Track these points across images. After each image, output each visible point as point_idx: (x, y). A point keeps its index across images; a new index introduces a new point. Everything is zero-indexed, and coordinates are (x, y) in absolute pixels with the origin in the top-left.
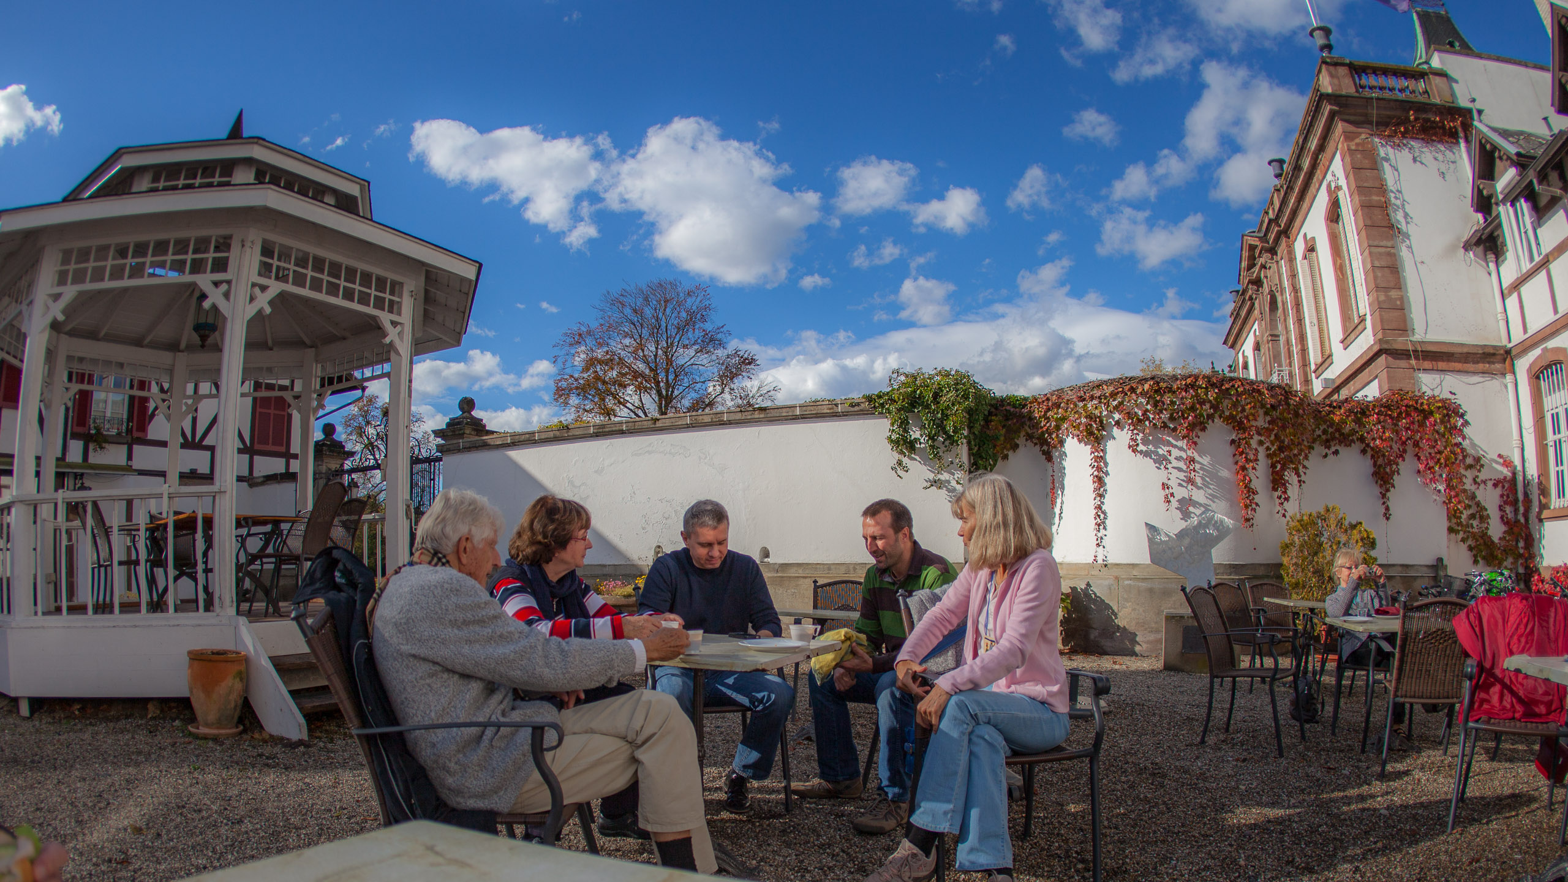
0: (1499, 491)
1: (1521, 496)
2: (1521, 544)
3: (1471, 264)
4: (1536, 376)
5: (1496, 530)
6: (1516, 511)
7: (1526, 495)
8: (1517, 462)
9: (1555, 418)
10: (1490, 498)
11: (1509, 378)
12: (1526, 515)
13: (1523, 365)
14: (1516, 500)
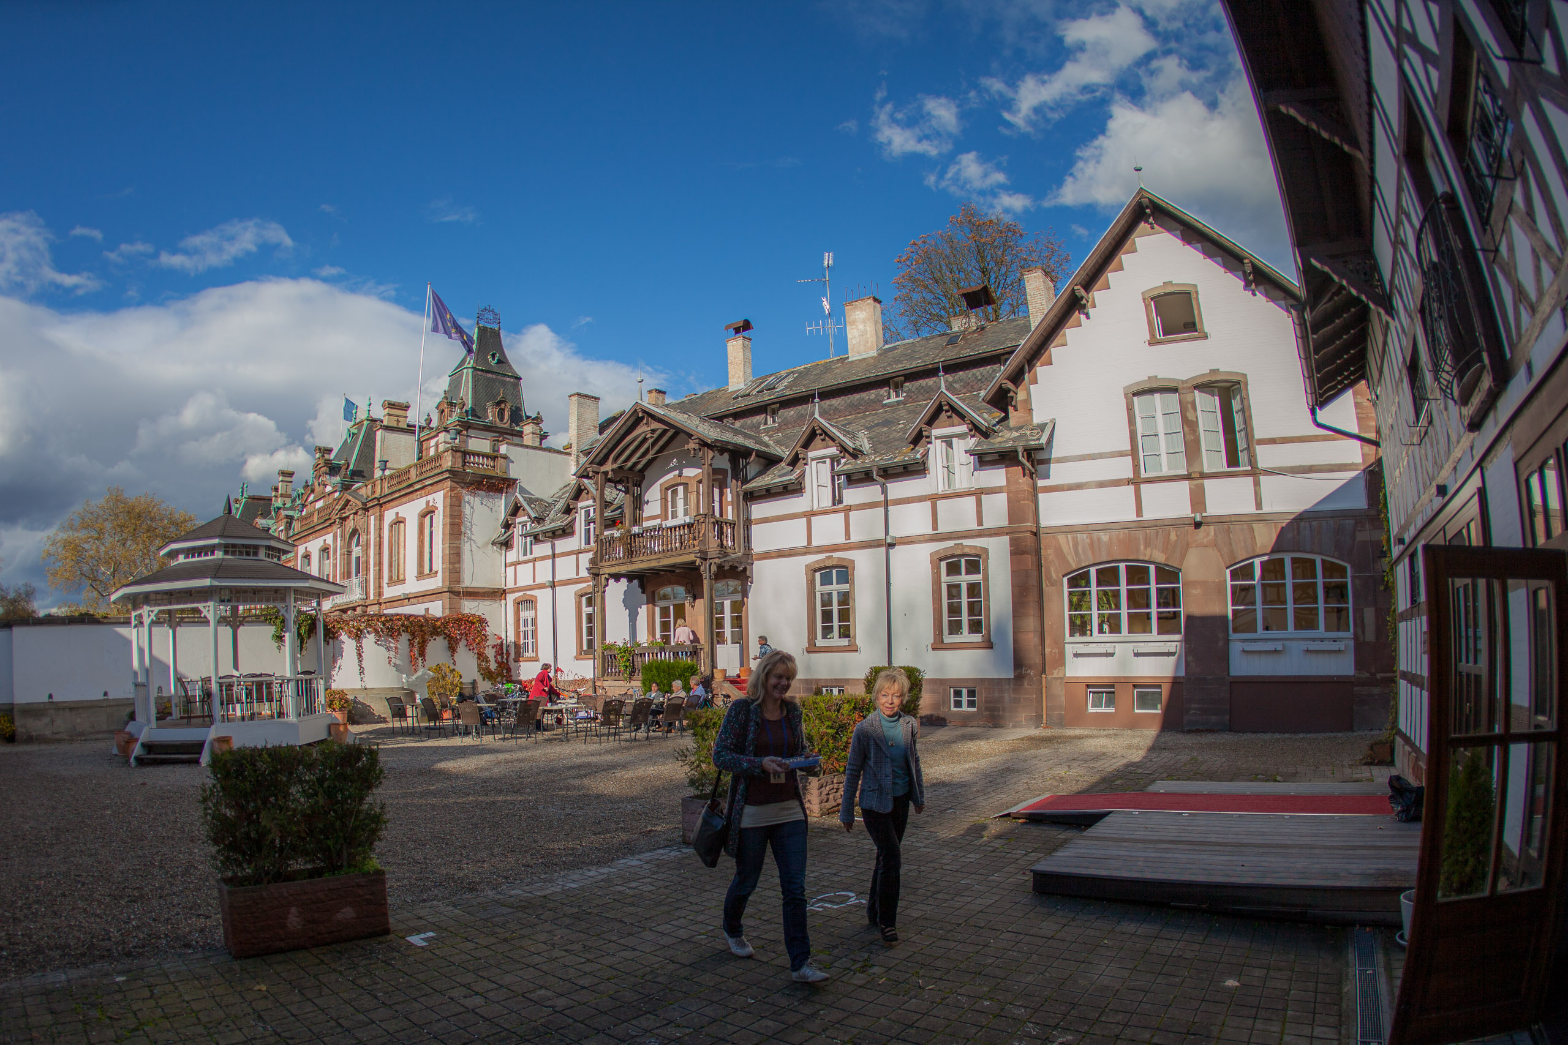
0: (495, 649)
1: (505, 651)
2: (505, 671)
3: (494, 552)
4: (518, 604)
5: (493, 666)
6: (502, 658)
7: (507, 651)
8: (504, 637)
9: (526, 622)
10: (490, 653)
11: (503, 602)
12: (507, 659)
13: (511, 598)
14: (503, 653)
